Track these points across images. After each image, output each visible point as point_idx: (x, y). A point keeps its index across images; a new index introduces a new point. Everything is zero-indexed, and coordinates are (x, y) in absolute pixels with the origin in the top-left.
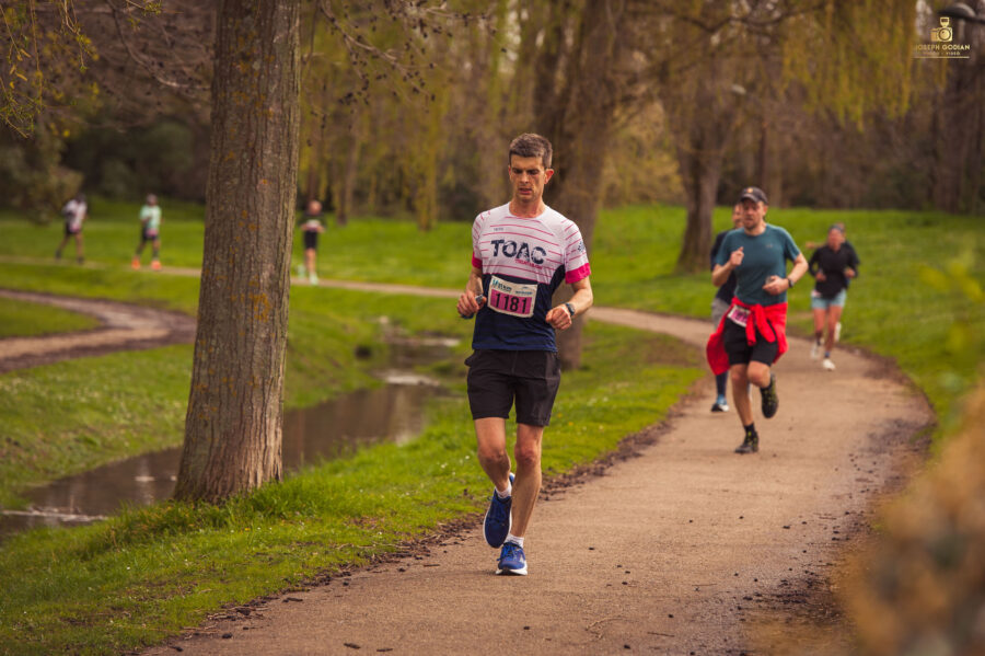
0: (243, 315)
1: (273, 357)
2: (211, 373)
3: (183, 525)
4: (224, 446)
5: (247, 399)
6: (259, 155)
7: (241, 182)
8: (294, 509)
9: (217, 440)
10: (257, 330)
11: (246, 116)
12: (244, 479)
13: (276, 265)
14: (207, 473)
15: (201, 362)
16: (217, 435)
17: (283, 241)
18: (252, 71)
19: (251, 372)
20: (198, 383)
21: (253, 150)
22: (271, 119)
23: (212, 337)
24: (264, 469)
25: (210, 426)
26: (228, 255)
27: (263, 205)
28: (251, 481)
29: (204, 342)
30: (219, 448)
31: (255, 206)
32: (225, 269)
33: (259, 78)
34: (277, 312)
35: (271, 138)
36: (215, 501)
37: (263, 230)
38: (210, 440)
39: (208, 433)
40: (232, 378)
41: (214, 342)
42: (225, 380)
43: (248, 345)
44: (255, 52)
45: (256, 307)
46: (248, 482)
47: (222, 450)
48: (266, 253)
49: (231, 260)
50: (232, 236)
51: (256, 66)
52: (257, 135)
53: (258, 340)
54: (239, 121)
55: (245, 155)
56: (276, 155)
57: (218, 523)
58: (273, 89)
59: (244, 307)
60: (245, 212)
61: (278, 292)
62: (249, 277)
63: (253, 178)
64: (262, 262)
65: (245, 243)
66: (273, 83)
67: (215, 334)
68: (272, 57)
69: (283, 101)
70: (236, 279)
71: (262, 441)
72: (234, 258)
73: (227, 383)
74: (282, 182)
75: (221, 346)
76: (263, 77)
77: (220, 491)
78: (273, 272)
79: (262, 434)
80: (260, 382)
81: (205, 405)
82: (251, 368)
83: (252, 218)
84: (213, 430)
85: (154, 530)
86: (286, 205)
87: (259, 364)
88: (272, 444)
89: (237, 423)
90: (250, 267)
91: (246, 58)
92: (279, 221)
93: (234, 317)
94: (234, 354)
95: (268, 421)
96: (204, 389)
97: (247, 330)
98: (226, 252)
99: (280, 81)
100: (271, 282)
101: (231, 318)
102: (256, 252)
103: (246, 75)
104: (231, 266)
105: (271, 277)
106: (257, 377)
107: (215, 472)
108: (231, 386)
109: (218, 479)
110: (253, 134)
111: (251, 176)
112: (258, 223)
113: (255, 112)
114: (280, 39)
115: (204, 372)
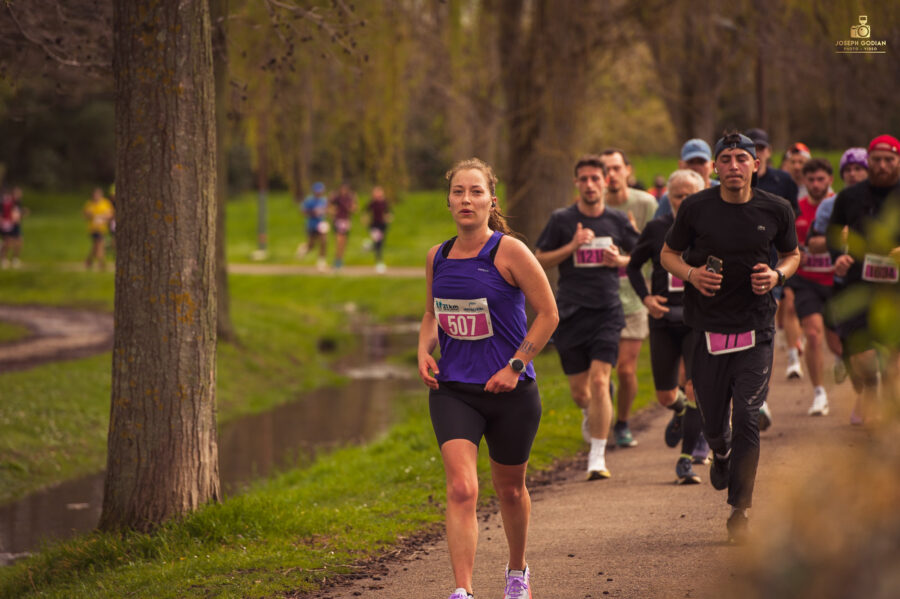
0: (165, 317)
1: (202, 363)
2: (133, 385)
3: (111, 559)
4: (152, 466)
5: (175, 412)
6: (171, 137)
7: (153, 170)
8: (235, 531)
9: (144, 461)
10: (182, 334)
11: (153, 94)
12: (177, 503)
13: (198, 260)
14: (135, 498)
15: (120, 374)
16: (144, 454)
17: (204, 232)
18: (157, 43)
19: (178, 382)
20: (119, 397)
21: (164, 132)
22: (182, 96)
23: (131, 345)
24: (200, 489)
25: (135, 446)
26: (144, 252)
27: (179, 192)
28: (185, 503)
29: (123, 351)
30: (148, 468)
31: (171, 195)
32: (140, 268)
33: (165, 51)
34: (203, 312)
35: (183, 117)
36: (146, 529)
37: (181, 221)
38: (136, 460)
39: (133, 453)
40: (157, 389)
41: (134, 351)
42: (149, 392)
43: (173, 351)
44: (159, 22)
45: (179, 308)
46: (182, 505)
47: (151, 471)
48: (186, 246)
49: (147, 257)
50: (146, 230)
51: (161, 37)
52: (167, 115)
53: (183, 345)
54: (146, 100)
55: (155, 139)
56: (190, 137)
57: (149, 553)
58: (181, 62)
59: (165, 308)
60: (159, 202)
61: (202, 289)
62: (169, 274)
63: (166, 165)
64: (182, 257)
65: (162, 237)
66: (181, 57)
67: (135, 341)
68: (179, 27)
69: (194, 75)
70: (155, 278)
71: (195, 457)
72: (150, 257)
73: (152, 396)
74: (199, 166)
75: (143, 354)
76: (169, 49)
77: (150, 516)
78: (196, 268)
79: (195, 450)
80: (189, 392)
81: (129, 422)
82: (177, 378)
83: (168, 209)
84: (138, 449)
85: (78, 567)
86: (205, 192)
87: (186, 372)
88: (207, 461)
89: (165, 440)
90: (169, 264)
91: (149, 29)
92: (199, 210)
93: (154, 321)
94: (158, 362)
95: (200, 435)
96: (126, 404)
97: (170, 334)
98: (141, 249)
99: (189, 51)
100: (193, 278)
101: (151, 322)
102: (174, 247)
103: (150, 49)
104: (147, 263)
105: (194, 273)
106: (185, 386)
107: (144, 496)
108: (156, 398)
109: (148, 504)
110: (163, 115)
111: (163, 162)
112: (175, 213)
113: (163, 89)
114: (185, 6)
115: (125, 385)
